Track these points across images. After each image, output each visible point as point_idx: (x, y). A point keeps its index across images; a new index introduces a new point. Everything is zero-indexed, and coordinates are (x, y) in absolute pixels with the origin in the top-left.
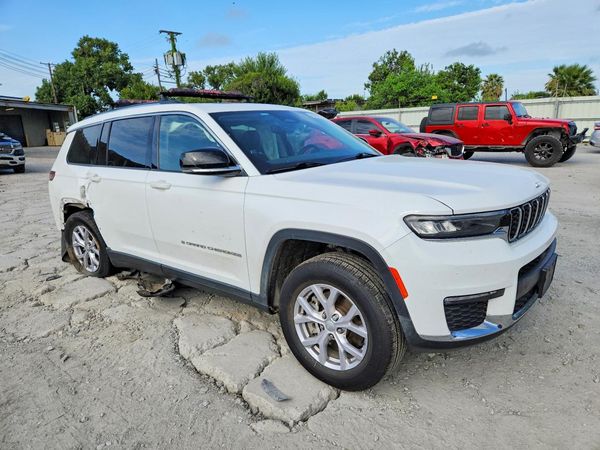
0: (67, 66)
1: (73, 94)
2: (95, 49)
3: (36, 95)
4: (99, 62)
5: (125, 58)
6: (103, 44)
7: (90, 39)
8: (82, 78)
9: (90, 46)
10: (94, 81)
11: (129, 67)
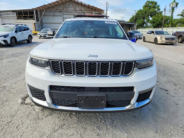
0: (140, 11)
1: (139, 19)
2: (150, 4)
3: (130, 20)
4: (150, 8)
5: (158, 6)
6: (152, 3)
7: (149, 1)
8: (143, 14)
9: (149, 4)
10: (146, 15)
11: (159, 9)
